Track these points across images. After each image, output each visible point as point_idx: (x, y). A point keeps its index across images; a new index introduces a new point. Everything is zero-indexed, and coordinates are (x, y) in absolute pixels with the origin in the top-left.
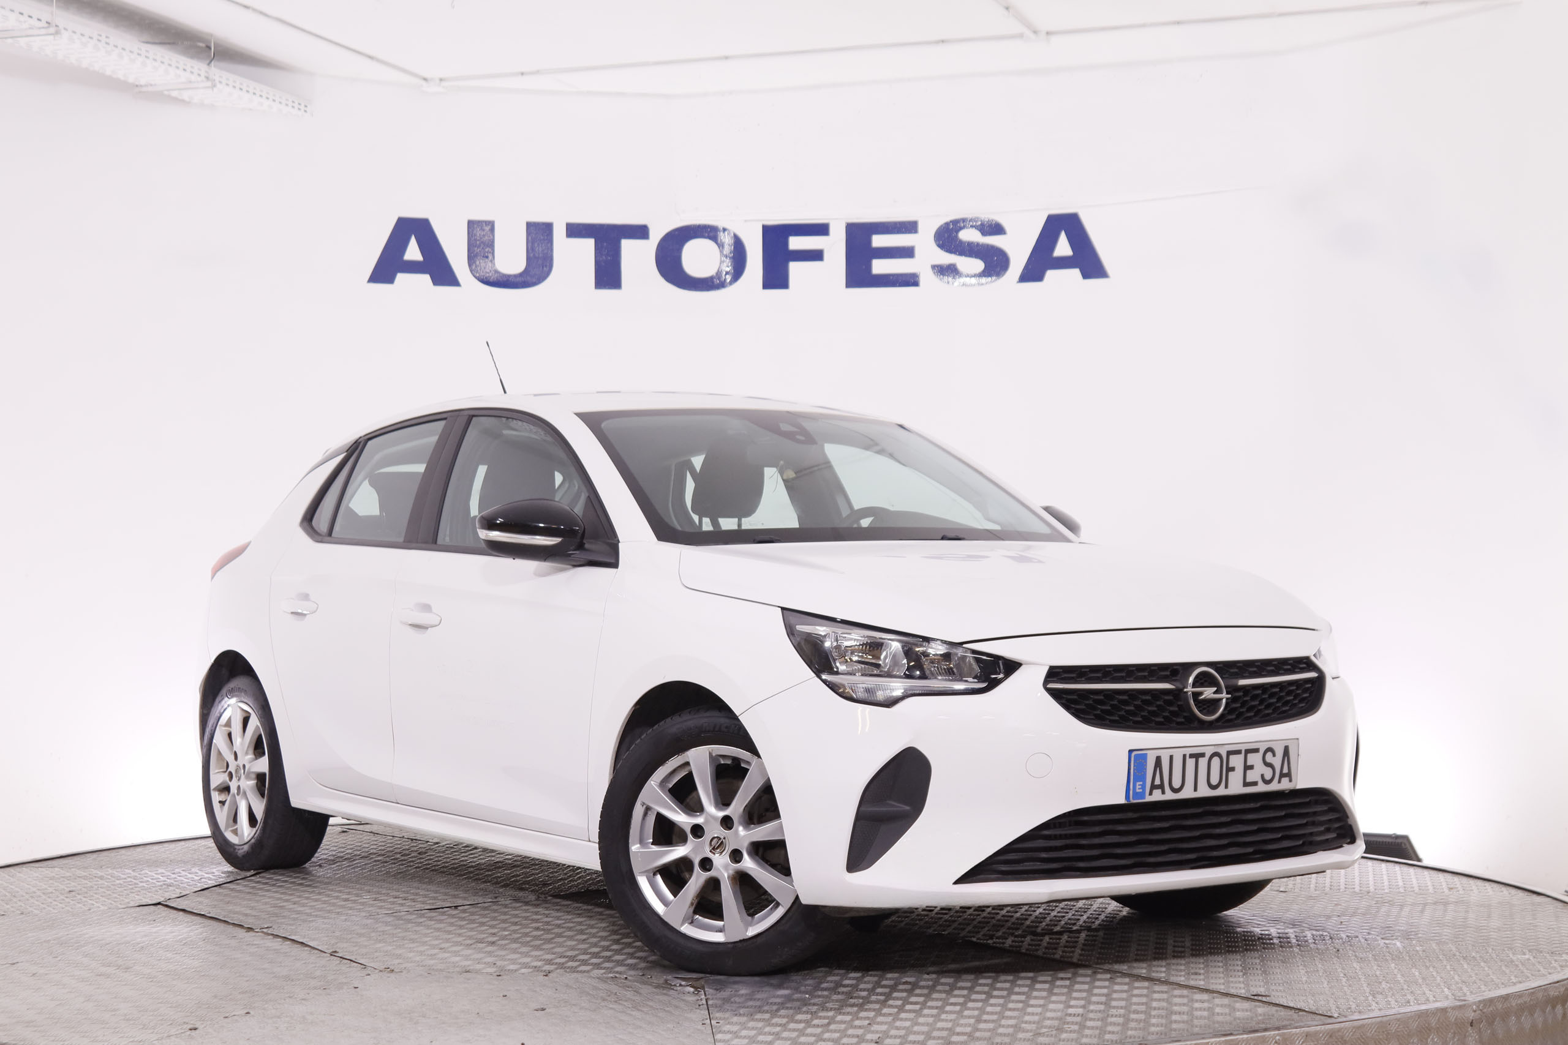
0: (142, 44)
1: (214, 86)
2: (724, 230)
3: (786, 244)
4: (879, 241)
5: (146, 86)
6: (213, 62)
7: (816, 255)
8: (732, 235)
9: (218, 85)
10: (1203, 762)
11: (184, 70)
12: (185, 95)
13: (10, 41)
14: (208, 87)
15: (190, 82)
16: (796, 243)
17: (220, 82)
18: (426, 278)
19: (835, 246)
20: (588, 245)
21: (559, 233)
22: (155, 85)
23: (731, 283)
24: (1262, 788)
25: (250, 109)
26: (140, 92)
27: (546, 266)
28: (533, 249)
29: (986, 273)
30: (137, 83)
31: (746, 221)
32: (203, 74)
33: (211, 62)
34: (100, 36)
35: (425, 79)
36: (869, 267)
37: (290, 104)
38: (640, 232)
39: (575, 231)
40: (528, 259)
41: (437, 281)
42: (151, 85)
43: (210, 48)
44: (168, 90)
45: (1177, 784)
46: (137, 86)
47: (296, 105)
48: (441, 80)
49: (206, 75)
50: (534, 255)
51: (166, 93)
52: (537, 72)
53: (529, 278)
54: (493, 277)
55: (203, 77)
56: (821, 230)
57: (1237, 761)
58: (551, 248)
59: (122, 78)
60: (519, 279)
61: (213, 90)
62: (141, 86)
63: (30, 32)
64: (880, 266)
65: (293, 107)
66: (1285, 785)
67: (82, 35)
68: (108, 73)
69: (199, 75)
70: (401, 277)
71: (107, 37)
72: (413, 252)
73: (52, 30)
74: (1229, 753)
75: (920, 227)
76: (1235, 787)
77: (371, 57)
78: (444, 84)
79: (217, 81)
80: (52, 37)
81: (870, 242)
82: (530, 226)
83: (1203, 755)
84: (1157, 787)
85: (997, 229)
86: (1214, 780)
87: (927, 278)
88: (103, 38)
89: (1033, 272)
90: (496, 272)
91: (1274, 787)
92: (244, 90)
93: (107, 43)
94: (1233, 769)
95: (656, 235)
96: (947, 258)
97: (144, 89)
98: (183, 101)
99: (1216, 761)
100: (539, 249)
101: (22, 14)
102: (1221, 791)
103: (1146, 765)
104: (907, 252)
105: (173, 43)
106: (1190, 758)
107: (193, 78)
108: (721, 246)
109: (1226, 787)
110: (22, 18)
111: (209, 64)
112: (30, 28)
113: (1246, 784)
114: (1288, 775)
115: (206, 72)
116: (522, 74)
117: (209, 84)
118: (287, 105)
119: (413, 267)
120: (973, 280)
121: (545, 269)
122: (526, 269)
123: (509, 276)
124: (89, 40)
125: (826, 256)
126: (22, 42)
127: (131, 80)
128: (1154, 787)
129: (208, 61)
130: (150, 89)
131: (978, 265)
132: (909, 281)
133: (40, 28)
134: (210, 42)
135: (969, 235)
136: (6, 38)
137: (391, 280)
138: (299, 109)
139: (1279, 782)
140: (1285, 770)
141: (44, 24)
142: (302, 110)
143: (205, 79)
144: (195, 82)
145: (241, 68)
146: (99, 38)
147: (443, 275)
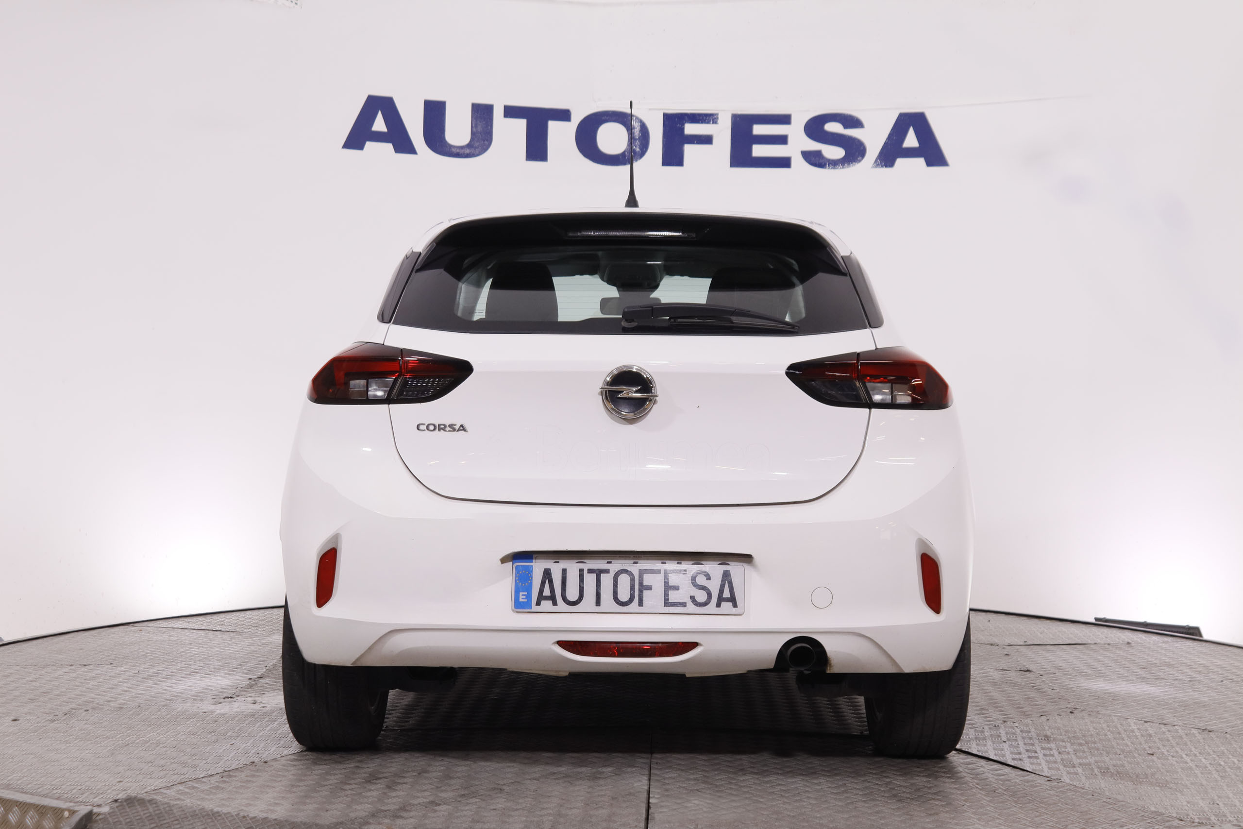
3: (683, 129)
4: (759, 130)
7: (707, 140)
8: (639, 121)
16: (690, 129)
18: (389, 147)
19: (722, 132)
20: (521, 125)
23: (637, 159)
28: (476, 126)
29: (847, 159)
31: (650, 109)
36: (750, 151)
38: (564, 115)
39: (511, 112)
40: (473, 133)
41: (398, 149)
50: (477, 131)
53: (473, 150)
54: (446, 148)
56: (711, 118)
58: (491, 126)
60: (466, 150)
64: (759, 151)
70: (369, 144)
72: (379, 125)
75: (793, 119)
81: (751, 130)
82: (474, 106)
85: (855, 123)
87: (798, 161)
89: (886, 159)
90: (447, 143)
95: (577, 118)
96: (813, 146)
100: (482, 126)
104: (782, 140)
119: (379, 137)
120: (838, 167)
121: (486, 143)
122: (470, 141)
123: (457, 147)
125: (715, 140)
131: (840, 153)
132: (784, 162)
135: (832, 127)
137: (360, 147)
147: (404, 145)
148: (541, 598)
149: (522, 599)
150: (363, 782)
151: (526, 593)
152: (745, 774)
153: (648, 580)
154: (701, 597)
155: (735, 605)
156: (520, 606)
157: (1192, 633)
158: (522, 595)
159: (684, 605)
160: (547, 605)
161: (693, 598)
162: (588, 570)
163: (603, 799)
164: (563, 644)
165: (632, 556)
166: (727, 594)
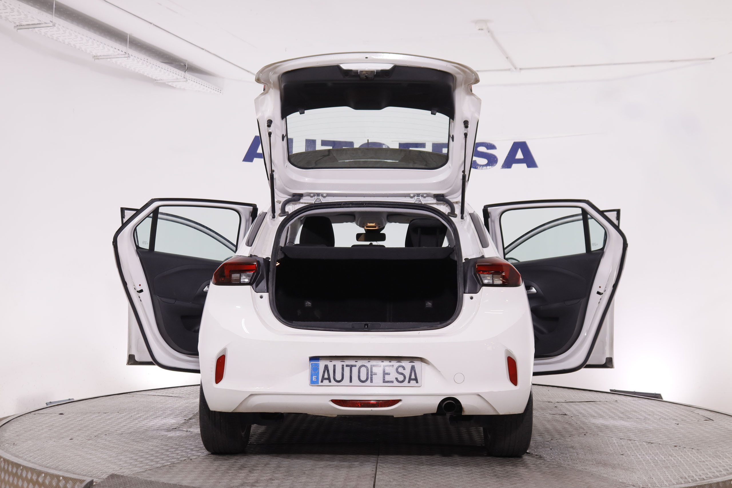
0: (160, 63)
1: (187, 81)
2: (383, 144)
5: (160, 80)
8: (386, 146)
9: (188, 80)
11: (176, 74)
12: (174, 85)
13: (109, 60)
14: (185, 81)
15: (177, 79)
17: (189, 79)
22: (163, 80)
25: (199, 91)
26: (157, 83)
30: (156, 79)
32: (183, 76)
33: (186, 71)
34: (145, 59)
37: (215, 89)
38: (350, 144)
42: (162, 80)
43: (186, 66)
46: (156, 80)
47: (217, 90)
51: (167, 83)
59: (151, 77)
62: (157, 80)
63: (118, 56)
65: (216, 91)
67: (138, 58)
68: (145, 74)
69: (181, 76)
71: (147, 59)
73: (127, 55)
77: (248, 71)
79: (188, 79)
80: (126, 58)
81: (441, 150)
82: (307, 140)
88: (146, 60)
92: (198, 83)
93: (147, 62)
95: (357, 145)
97: (159, 81)
98: (173, 87)
101: (116, 49)
105: (172, 63)
107: (179, 77)
110: (115, 50)
111: (185, 72)
112: (118, 55)
115: (184, 75)
117: (185, 80)
118: (213, 90)
124: (141, 60)
126: (114, 60)
127: (154, 78)
129: (185, 71)
130: (161, 81)
133: (122, 55)
134: (186, 63)
136: (107, 58)
141: (123, 53)
142: (219, 92)
143: (183, 78)
144: (179, 79)
145: (196, 74)
146: (144, 60)
148: (323, 379)
149: (314, 379)
150: (237, 469)
151: (316, 377)
152: (423, 465)
153: (375, 370)
154: (401, 378)
155: (417, 382)
156: (313, 383)
157: (657, 397)
158: (314, 377)
159: (392, 382)
160: (326, 382)
161: (397, 379)
162: (346, 365)
163: (353, 477)
164: (334, 401)
165: (367, 358)
166: (413, 377)
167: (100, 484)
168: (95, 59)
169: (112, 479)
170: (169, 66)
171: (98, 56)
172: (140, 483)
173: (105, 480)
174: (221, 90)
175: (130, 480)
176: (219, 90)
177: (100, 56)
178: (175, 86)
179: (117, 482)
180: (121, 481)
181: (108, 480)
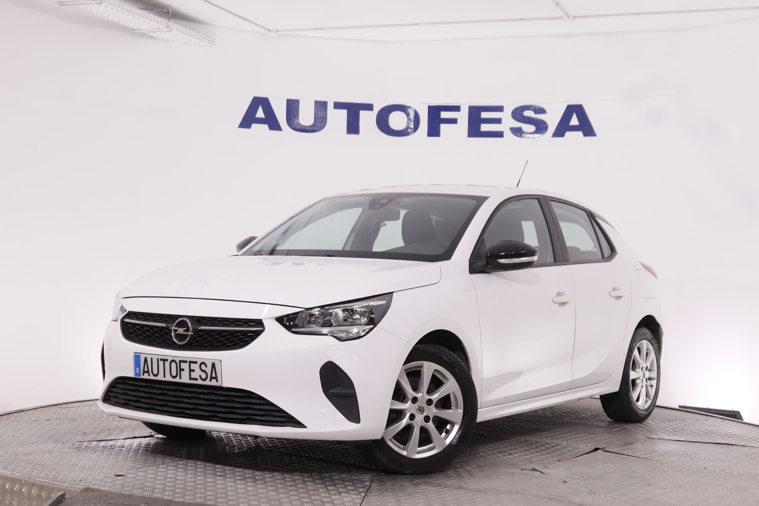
0: (139, 10)
1: (171, 31)
2: (410, 107)
3: (439, 115)
4: (484, 115)
5: (138, 30)
6: (170, 19)
7: (454, 121)
8: (413, 110)
9: (173, 30)
10: (167, 364)
11: (157, 22)
12: (155, 35)
13: (77, 6)
14: (168, 31)
15: (159, 28)
16: (444, 115)
17: (173, 29)
18: (266, 127)
19: (463, 117)
20: (344, 113)
21: (330, 106)
22: (142, 29)
23: (412, 133)
24: (200, 382)
25: (185, 42)
26: (135, 33)
27: (324, 122)
28: (317, 114)
29: (536, 132)
30: (134, 28)
31: (420, 103)
32: (166, 25)
33: (169, 19)
35: (269, 30)
36: (479, 128)
37: (205, 40)
38: (369, 107)
39: (338, 106)
40: (315, 118)
41: (271, 128)
42: (140, 29)
43: (169, 13)
44: (147, 32)
45: (155, 372)
46: (133, 29)
47: (207, 41)
48: (277, 31)
49: (167, 25)
50: (318, 117)
51: (147, 33)
52: (324, 29)
53: (315, 128)
54: (299, 127)
55: (165, 27)
56: (456, 109)
57: (185, 366)
58: (326, 114)
59: (127, 26)
60: (312, 128)
61: (170, 32)
62: (135, 30)
63: (88, 2)
64: (484, 127)
65: (206, 42)
66: (214, 383)
67: (112, 4)
68: (121, 23)
69: (164, 25)
70: (254, 126)
71: (123, 6)
72: (260, 114)
73: (98, 1)
74: (181, 361)
75: (505, 109)
76: (185, 379)
77: (245, 19)
78: (278, 33)
80: (98, 5)
81: (480, 115)
82: (316, 102)
83: (167, 360)
84: (146, 372)
85: (542, 111)
86: (174, 374)
87: (508, 134)
88: (121, 6)
89: (560, 132)
90: (300, 124)
91: (207, 383)
92: (184, 33)
93: (123, 9)
94: (183, 370)
95: (377, 109)
96: (517, 124)
97: (137, 31)
98: (154, 37)
99: (173, 364)
100: (321, 114)
102: (177, 380)
103: (140, 360)
104: (498, 121)
105: (152, 10)
106: (161, 360)
107: (161, 26)
108: (408, 115)
109: (180, 378)
111: (169, 20)
113: (191, 379)
114: (216, 378)
115: (167, 24)
116: (316, 29)
117: (168, 29)
118: (203, 41)
119: (260, 121)
120: (531, 136)
121: (323, 123)
122: (314, 123)
123: (306, 126)
124: (115, 7)
125: (458, 121)
126: (83, 7)
127: (131, 27)
128: (144, 372)
130: (139, 31)
131: (532, 128)
132: (499, 135)
134: (169, 9)
135: (528, 113)
136: (75, 5)
137: (249, 126)
138: (209, 43)
139: (211, 381)
140: (214, 375)
142: (210, 44)
143: (166, 27)
144: (161, 28)
145: (182, 22)
146: (119, 6)
147: (274, 125)
157: (735, 415)
167: (73, 497)
168: (60, 5)
169: (85, 493)
170: (147, 13)
171: (64, 2)
172: (118, 497)
173: (79, 494)
174: (212, 42)
175: (106, 493)
176: (210, 41)
177: (67, 2)
178: (156, 37)
179: (92, 496)
180: (96, 495)
181: (82, 494)
